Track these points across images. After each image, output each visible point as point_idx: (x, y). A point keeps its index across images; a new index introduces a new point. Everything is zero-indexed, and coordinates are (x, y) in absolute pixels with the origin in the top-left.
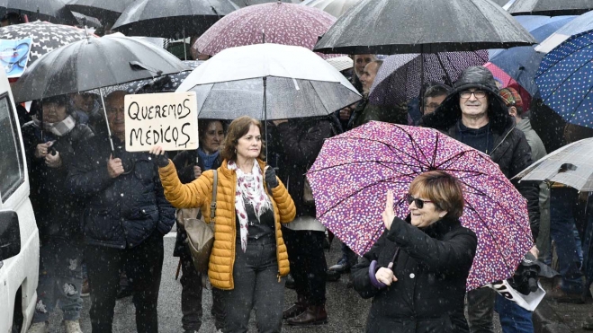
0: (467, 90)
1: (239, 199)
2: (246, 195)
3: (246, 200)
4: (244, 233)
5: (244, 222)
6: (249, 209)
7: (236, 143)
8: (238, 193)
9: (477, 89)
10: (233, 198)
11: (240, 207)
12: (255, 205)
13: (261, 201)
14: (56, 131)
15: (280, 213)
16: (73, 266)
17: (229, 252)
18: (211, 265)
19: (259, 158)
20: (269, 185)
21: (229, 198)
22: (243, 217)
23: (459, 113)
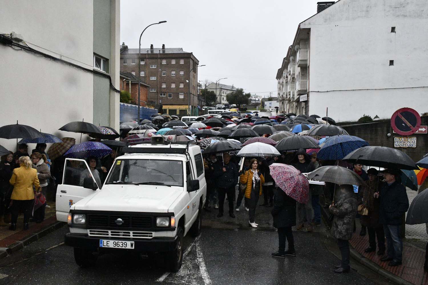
0: (299, 154)
1: (253, 177)
2: (255, 177)
3: (255, 178)
4: (254, 185)
5: (254, 183)
6: (255, 179)
7: (252, 165)
8: (253, 176)
9: (302, 154)
10: (252, 177)
11: (254, 179)
12: (257, 179)
13: (258, 178)
14: (213, 161)
15: (262, 182)
16: (216, 192)
17: (249, 190)
18: (246, 191)
19: (257, 168)
20: (259, 174)
21: (251, 178)
22: (254, 181)
23: (298, 160)
